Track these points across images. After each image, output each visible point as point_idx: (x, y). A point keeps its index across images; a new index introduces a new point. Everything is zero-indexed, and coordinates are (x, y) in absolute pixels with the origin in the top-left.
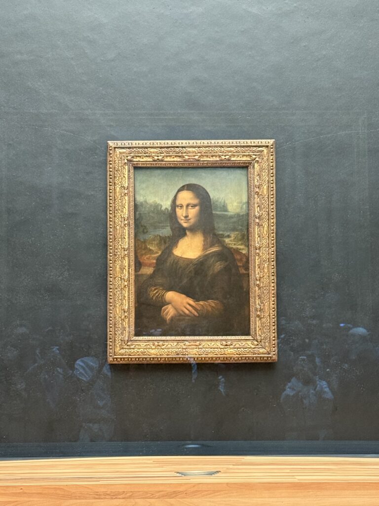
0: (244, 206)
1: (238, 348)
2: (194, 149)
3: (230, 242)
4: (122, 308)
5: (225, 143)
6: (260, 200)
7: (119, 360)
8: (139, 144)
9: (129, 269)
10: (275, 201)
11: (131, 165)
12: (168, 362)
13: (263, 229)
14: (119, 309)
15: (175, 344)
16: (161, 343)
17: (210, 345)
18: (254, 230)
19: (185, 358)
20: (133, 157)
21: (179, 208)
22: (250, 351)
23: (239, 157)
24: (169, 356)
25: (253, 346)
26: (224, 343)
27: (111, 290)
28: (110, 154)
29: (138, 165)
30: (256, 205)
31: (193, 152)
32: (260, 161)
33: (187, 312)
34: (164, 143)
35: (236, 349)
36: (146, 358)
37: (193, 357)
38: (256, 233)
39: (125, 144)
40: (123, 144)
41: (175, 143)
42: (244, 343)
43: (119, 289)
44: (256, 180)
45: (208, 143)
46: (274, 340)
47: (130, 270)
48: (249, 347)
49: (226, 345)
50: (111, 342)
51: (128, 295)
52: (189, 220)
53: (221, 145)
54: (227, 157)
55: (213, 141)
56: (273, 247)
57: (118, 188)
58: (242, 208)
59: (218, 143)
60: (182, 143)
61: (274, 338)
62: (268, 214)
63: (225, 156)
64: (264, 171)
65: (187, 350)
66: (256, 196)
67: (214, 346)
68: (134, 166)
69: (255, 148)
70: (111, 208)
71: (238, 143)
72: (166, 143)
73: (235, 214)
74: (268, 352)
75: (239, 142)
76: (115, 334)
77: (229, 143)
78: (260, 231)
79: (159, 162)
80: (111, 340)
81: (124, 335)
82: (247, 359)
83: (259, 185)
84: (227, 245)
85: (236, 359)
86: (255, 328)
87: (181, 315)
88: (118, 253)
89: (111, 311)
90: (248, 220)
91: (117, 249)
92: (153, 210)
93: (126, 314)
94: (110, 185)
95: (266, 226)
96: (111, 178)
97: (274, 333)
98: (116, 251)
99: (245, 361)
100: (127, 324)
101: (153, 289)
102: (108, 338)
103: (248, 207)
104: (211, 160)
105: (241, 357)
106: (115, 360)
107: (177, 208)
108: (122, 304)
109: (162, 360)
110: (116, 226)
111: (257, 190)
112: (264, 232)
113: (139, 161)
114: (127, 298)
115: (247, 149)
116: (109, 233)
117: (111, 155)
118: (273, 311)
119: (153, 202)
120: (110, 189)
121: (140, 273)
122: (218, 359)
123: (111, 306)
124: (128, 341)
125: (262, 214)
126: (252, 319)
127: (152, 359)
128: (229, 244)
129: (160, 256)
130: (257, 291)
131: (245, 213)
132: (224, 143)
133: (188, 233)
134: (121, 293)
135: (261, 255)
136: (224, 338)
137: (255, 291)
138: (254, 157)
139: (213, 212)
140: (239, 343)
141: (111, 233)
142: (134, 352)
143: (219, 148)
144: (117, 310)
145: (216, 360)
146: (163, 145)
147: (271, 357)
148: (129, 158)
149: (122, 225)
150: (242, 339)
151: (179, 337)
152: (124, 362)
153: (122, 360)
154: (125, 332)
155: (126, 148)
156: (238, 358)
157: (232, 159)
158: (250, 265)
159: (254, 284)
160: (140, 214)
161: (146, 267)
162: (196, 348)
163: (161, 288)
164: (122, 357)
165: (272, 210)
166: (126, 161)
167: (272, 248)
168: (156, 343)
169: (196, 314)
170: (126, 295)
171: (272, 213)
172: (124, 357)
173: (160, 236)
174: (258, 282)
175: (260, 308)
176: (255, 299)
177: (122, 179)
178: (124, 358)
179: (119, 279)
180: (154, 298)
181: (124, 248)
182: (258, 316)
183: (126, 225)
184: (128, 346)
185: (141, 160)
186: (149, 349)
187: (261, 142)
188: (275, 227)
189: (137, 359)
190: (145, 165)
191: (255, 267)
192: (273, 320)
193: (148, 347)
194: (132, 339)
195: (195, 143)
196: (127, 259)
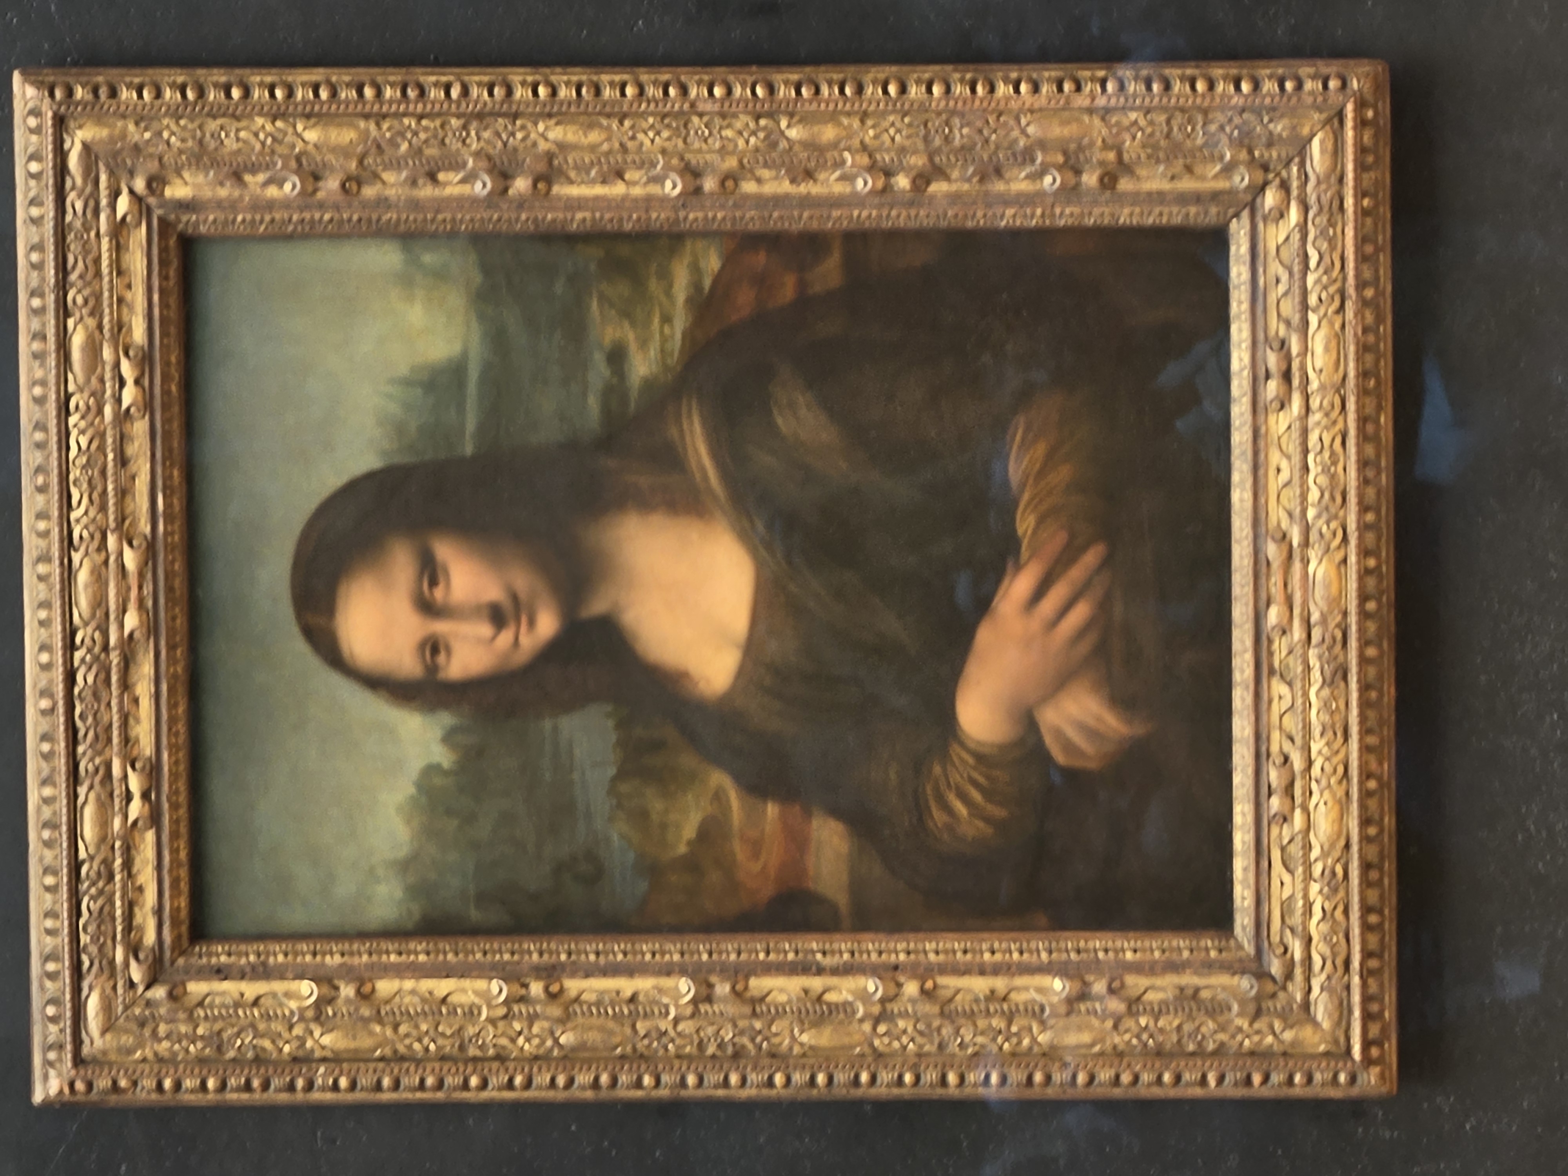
0: (428, 258)
1: (1305, 307)
2: (83, 577)
3: (653, 352)
4: (1063, 1009)
5: (43, 383)
6: (396, 165)
7: (1374, 1030)
8: (51, 914)
9: (820, 971)
10: (396, 75)
11: (181, 961)
12: (1389, 732)
13: (575, 147)
14: (1066, 1029)
15: (1279, 688)
16: (1274, 776)
17: (1285, 476)
18: (580, 203)
19: (1361, 630)
20: (134, 949)
21: (441, 658)
22: (1323, 233)
23: (129, 296)
24: (1354, 730)
25: (1294, 214)
26: (1272, 388)
27: (952, 1078)
28: (115, 1086)
29: (184, 914)
30: (426, 191)
31: (99, 578)
32: (153, 166)
33: (1080, 613)
34: (47, 757)
35: (1313, 318)
36: (1366, 867)
37: (1361, 579)
38: (599, 190)
39: (53, 1001)
40: (51, 1011)
41: (45, 693)
42: (1275, 268)
43: (947, 1031)
44: (272, 192)
45: (42, 489)
46: (1256, 86)
47: (828, 961)
48: (1297, 236)
49: (1287, 376)
50: (1266, 1079)
51: (982, 972)
52: (515, 598)
53: (52, 407)
54: (127, 370)
55: (29, 458)
56: (684, 90)
57: (326, 1040)
58: (440, 275)
59: (40, 426)
60: (44, 647)
61: (1245, 87)
62: (480, 116)
63: (122, 383)
64: (212, 145)
65: (1315, 617)
66: (369, 192)
67: (1293, 447)
68: (185, 943)
69: (71, 197)
70: (449, 1081)
71: (36, 302)
72: (46, 747)
73: (482, 317)
74: (1328, 121)
75: (33, 294)
76: (1216, 1053)
77: (38, 356)
78: (583, 169)
79: (165, 787)
80: (1257, 1079)
81: (1221, 996)
82: (1369, 249)
83: (299, 170)
84: (666, 368)
85: (1369, 318)
86: (1183, 199)
87: (1101, 650)
88: (728, 1035)
89: (1081, 1078)
90: (518, 238)
91: (701, 1046)
92: (455, 822)
93: (1099, 987)
94: (310, 1086)
95: (557, 133)
96: (265, 1086)
97: (1211, 86)
98: (711, 1050)
99: (1385, 259)
100: (1159, 981)
101: (939, 817)
102: (1241, 1092)
103: (434, 236)
104: (148, 465)
105: (1361, 285)
106: (1375, 1052)
107: (442, 675)
108: (1037, 1012)
109: (1373, 766)
110: (556, 1052)
111: (331, 184)
112: (593, 148)
113: (159, 912)
114: (1000, 983)
115: (74, 248)
116: (604, 1094)
117: (123, 1083)
118: (1078, 89)
119: (408, 822)
120: (335, 1087)
121: (842, 900)
122: (1370, 428)
123: (1048, 1078)
124: (1262, 975)
125: (477, 154)
126: (1126, 216)
127: (1372, 831)
128: (662, 351)
129: (738, 778)
130: (954, 187)
131: (473, 258)
132: (38, 391)
133: (597, 606)
134: (971, 1016)
135: (731, 163)
136: (1240, 386)
137: (955, 198)
138: (123, 204)
139: (469, 449)
140: (1272, 298)
141: (604, 1079)
142: (1326, 939)
143: (72, 420)
144: (1072, 1039)
145: (1375, 439)
146: (61, 763)
147: (1361, 105)
148: (137, 974)
149: (555, 1011)
150: (1246, 275)
151: (1236, 662)
152: (1390, 998)
153: (1374, 1007)
154: (1205, 994)
155: (77, 990)
156: (1364, 303)
157: (138, 333)
158: (796, 227)
159: (911, 204)
160: (482, 898)
161: (810, 862)
162: (1306, 562)
163: (937, 769)
164: (1357, 1013)
165: (455, 93)
166: (159, 992)
167: (693, 93)
168: (1275, 803)
169: (1091, 558)
170: (979, 985)
171: (474, 92)
172: (1356, 998)
173: (615, 779)
174: (902, 182)
175: (1060, 168)
176: (1006, 201)
177: (267, 1017)
178: (1366, 999)
179: (882, 1029)
180: (998, 812)
181: (695, 1001)
182: (1109, 181)
183: (555, 988)
184: (1289, 975)
185: (150, 897)
186: (1307, 847)
187: (35, 157)
188: (559, 77)
189: (1373, 919)
190: (184, 873)
191: (806, 201)
192: (1131, 88)
193: (1295, 850)
194: (1249, 948)
195: (42, 569)
196: (758, 984)
